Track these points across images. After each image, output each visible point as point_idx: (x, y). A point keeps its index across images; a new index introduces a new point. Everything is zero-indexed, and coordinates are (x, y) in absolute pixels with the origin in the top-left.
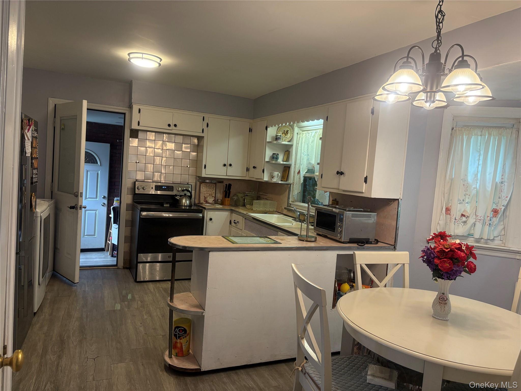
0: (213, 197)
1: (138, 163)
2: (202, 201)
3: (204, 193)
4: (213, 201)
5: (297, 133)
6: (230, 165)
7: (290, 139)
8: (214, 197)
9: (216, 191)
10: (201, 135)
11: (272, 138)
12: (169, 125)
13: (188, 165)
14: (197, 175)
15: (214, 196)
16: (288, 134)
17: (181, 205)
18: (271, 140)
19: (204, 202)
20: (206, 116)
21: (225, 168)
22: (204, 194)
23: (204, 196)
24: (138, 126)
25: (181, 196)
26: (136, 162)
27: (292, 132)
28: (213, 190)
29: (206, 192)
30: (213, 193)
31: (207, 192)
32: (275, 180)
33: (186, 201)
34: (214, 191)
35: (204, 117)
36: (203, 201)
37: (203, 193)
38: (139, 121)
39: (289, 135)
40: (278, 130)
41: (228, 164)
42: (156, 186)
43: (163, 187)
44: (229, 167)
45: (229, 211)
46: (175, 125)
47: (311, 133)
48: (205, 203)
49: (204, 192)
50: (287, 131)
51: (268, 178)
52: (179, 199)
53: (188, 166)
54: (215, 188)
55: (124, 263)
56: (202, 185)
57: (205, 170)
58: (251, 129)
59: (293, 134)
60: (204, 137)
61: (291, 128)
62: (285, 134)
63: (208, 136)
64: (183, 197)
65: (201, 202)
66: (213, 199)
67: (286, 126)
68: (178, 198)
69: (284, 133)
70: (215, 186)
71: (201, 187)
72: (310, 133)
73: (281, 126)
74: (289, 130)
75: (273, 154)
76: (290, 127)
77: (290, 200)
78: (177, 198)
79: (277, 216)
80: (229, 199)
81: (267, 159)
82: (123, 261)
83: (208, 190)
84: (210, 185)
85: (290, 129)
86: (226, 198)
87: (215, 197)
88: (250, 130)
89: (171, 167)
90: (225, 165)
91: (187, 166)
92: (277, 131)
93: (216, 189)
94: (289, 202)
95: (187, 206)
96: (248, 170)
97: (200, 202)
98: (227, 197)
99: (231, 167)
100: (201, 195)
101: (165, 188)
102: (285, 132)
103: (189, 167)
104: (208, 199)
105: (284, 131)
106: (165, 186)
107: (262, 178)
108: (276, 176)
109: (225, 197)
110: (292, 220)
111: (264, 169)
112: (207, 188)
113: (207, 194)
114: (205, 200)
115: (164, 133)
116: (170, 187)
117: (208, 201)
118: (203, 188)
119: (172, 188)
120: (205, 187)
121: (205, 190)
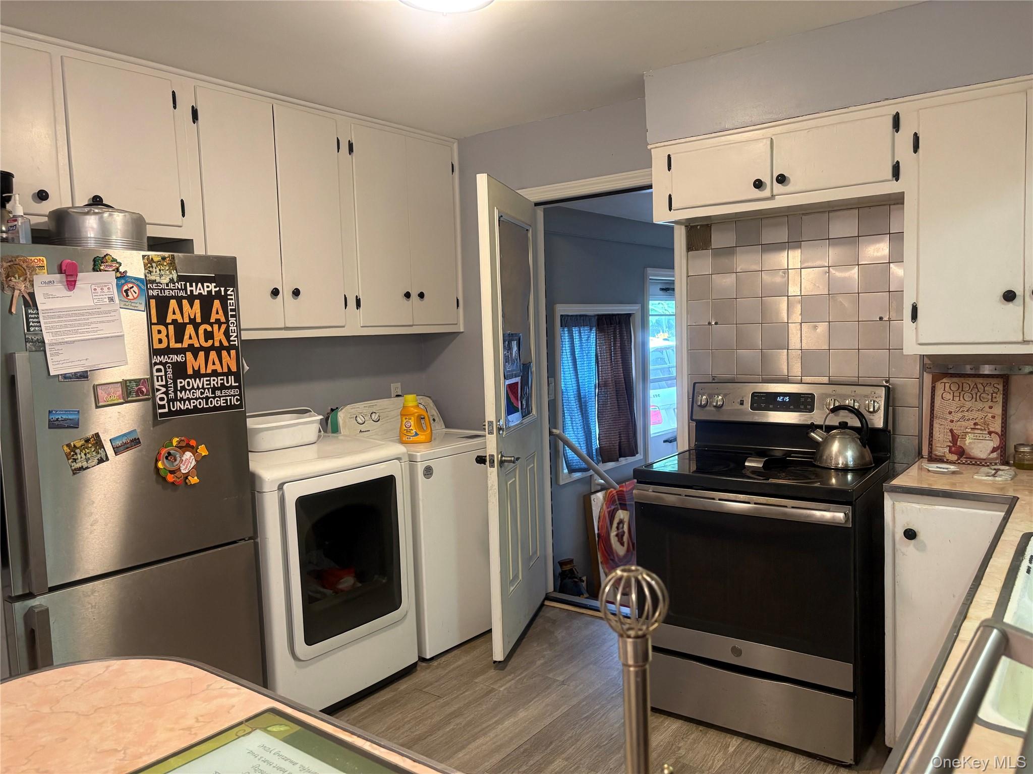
0: (991, 433)
2: (941, 448)
3: (950, 417)
4: (993, 451)
8: (997, 433)
9: (1005, 410)
10: (892, 187)
12: (758, 184)
13: (884, 313)
15: (999, 430)
17: (826, 465)
19: (950, 452)
22: (952, 421)
23: (951, 431)
25: (829, 429)
26: (710, 324)
28: (990, 404)
29: (960, 415)
30: (994, 417)
31: (966, 414)
33: (843, 448)
34: (998, 410)
35: (896, 114)
36: (947, 450)
37: (946, 419)
42: (754, 395)
43: (780, 399)
46: (782, 180)
48: (953, 457)
49: (950, 413)
52: (818, 440)
53: (886, 318)
54: (1000, 399)
56: (940, 386)
57: (915, 329)
60: (902, 192)
63: (919, 187)
64: (833, 432)
65: (937, 453)
66: (993, 443)
68: (817, 436)
70: (1000, 387)
71: (939, 392)
78: (815, 436)
83: (968, 404)
84: (981, 386)
87: (1003, 435)
89: (820, 328)
91: (881, 319)
93: (1005, 399)
95: (846, 470)
101: (783, 401)
103: (889, 320)
104: (968, 441)
106: (786, 395)
112: (961, 399)
113: (963, 423)
114: (953, 446)
115: (787, 214)
116: (802, 397)
117: (968, 450)
118: (948, 398)
119: (809, 400)
120: (957, 394)
121: (953, 406)
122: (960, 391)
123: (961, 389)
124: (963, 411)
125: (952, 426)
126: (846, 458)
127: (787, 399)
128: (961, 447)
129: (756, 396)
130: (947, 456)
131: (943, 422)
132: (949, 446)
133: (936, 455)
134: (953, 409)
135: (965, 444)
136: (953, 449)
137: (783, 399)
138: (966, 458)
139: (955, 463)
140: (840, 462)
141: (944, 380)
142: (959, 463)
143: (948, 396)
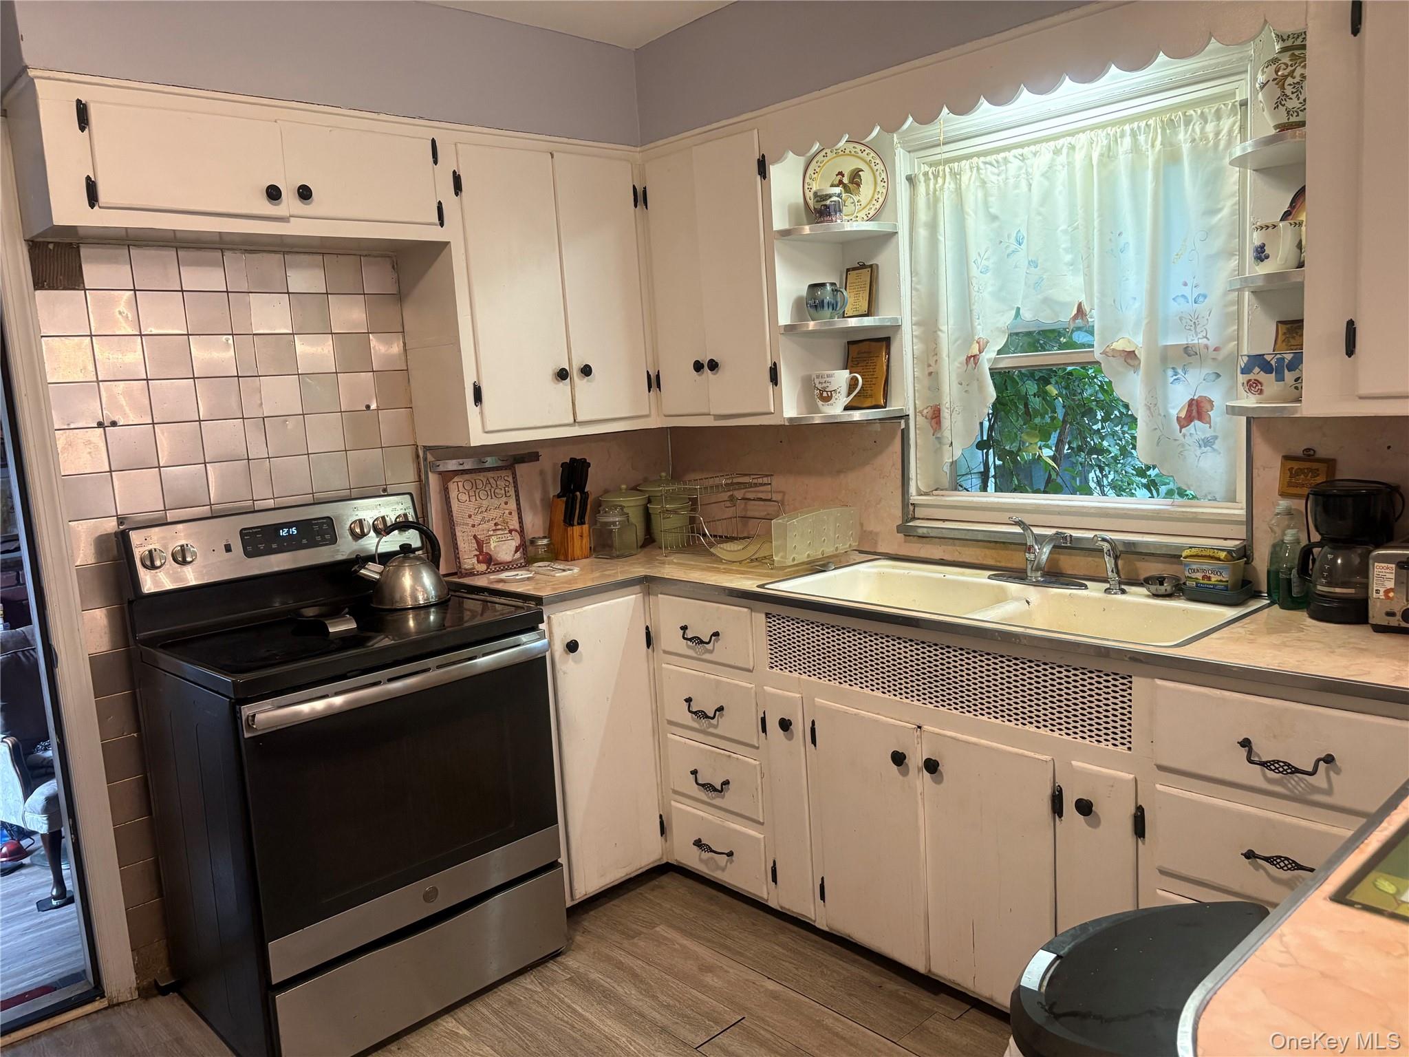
0: (510, 531)
1: (114, 424)
2: (469, 560)
3: (470, 522)
4: (516, 552)
5: (910, 179)
6: (586, 371)
7: (878, 207)
8: (516, 531)
9: (518, 504)
10: (433, 234)
11: (793, 211)
12: (273, 193)
13: (370, 400)
14: (422, 442)
15: (517, 527)
16: (858, 185)
17: (399, 606)
18: (790, 225)
19: (479, 562)
20: (446, 135)
21: (564, 386)
22: (473, 526)
23: (475, 537)
24: (92, 206)
25: (383, 559)
26: (100, 425)
27: (884, 175)
28: (504, 499)
29: (479, 517)
30: (510, 513)
31: (485, 514)
32: (836, 409)
33: (417, 578)
34: (512, 505)
35: (433, 141)
36: (475, 561)
37: (467, 524)
38: (88, 178)
39: (866, 190)
40: (810, 171)
41: (574, 366)
42: (243, 533)
43: (283, 533)
44: (580, 382)
45: (637, 588)
46: (305, 193)
47: (1017, 163)
48: (483, 567)
49: (470, 516)
50: (856, 176)
51: (795, 405)
52: (377, 577)
53: (373, 406)
54: (512, 493)
55: (140, 969)
56: (453, 486)
57: (482, 413)
58: (640, 190)
59: (889, 181)
60: (447, 243)
61: (872, 154)
62: (845, 186)
63: (465, 239)
64: (394, 563)
66: (514, 542)
67: (847, 152)
68: (372, 571)
69: (841, 182)
70: (510, 479)
71: (453, 494)
72: (1011, 159)
73: (823, 153)
74: (862, 165)
75: (814, 287)
76: (868, 151)
77: (913, 490)
78: (367, 573)
79: (875, 570)
80: (586, 527)
81: (785, 317)
82: (134, 960)
83: (485, 504)
84: (492, 481)
85: (868, 163)
86: (573, 525)
87: (522, 532)
88: (640, 198)
89: (291, 423)
90: (562, 375)
91: (368, 407)
92: (807, 180)
93: (517, 492)
94: (909, 499)
95: (427, 607)
96: (654, 382)
97: (460, 567)
98: (575, 523)
99: (588, 381)
100: (458, 534)
101: (290, 536)
102: (845, 180)
103: (378, 409)
104: (493, 545)
105: (841, 174)
106: (289, 525)
107: (769, 406)
108: (844, 389)
109: (569, 521)
110: (989, 578)
111: (775, 364)
112: (478, 498)
113: (484, 525)
114: (480, 554)
115: (222, 246)
116: (316, 524)
117: (494, 556)
118: (464, 499)
119: (325, 527)
120: (472, 493)
121: (471, 507)
122: (474, 489)
123: (474, 488)
124: (482, 512)
125: (474, 531)
126: (425, 590)
127: (294, 531)
128: (487, 553)
129: (247, 534)
130: (476, 567)
131: (466, 528)
132: (476, 555)
133: (466, 570)
134: (472, 512)
135: (491, 550)
136: (481, 557)
137: (288, 532)
138: (494, 565)
139: (485, 573)
140: (421, 598)
141: (456, 479)
142: (489, 572)
143: (464, 497)
